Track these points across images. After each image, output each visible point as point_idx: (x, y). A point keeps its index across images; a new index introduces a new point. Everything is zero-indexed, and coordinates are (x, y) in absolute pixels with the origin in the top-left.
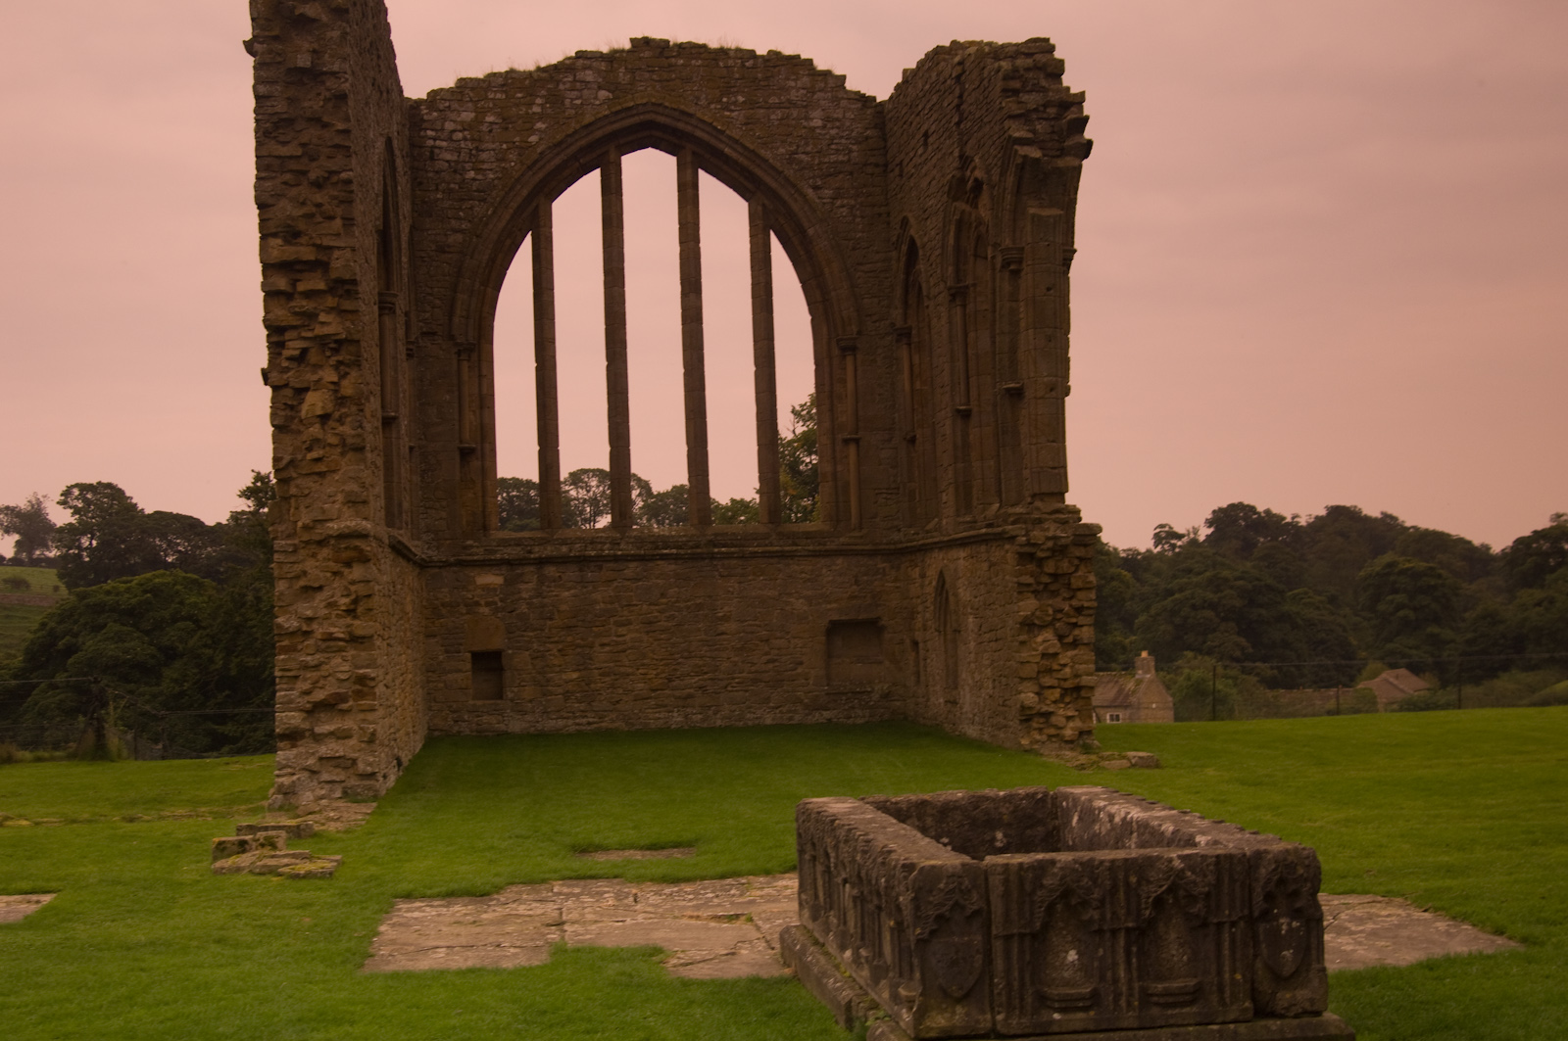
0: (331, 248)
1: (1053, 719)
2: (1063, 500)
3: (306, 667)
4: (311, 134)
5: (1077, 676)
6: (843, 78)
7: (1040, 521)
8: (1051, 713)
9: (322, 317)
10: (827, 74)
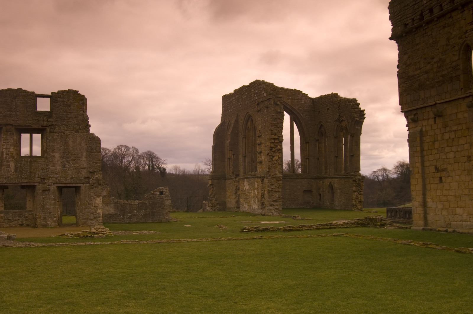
0: (280, 136)
1: (357, 206)
2: (359, 172)
3: (273, 195)
4: (279, 121)
5: (361, 199)
6: (307, 95)
7: (357, 175)
8: (357, 205)
9: (278, 146)
10: (305, 94)
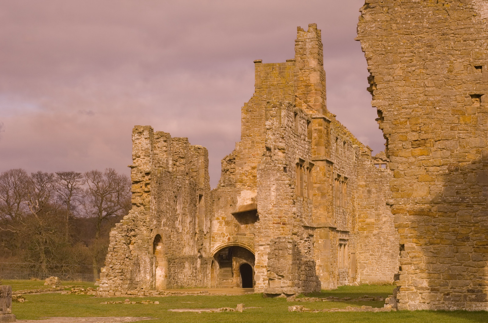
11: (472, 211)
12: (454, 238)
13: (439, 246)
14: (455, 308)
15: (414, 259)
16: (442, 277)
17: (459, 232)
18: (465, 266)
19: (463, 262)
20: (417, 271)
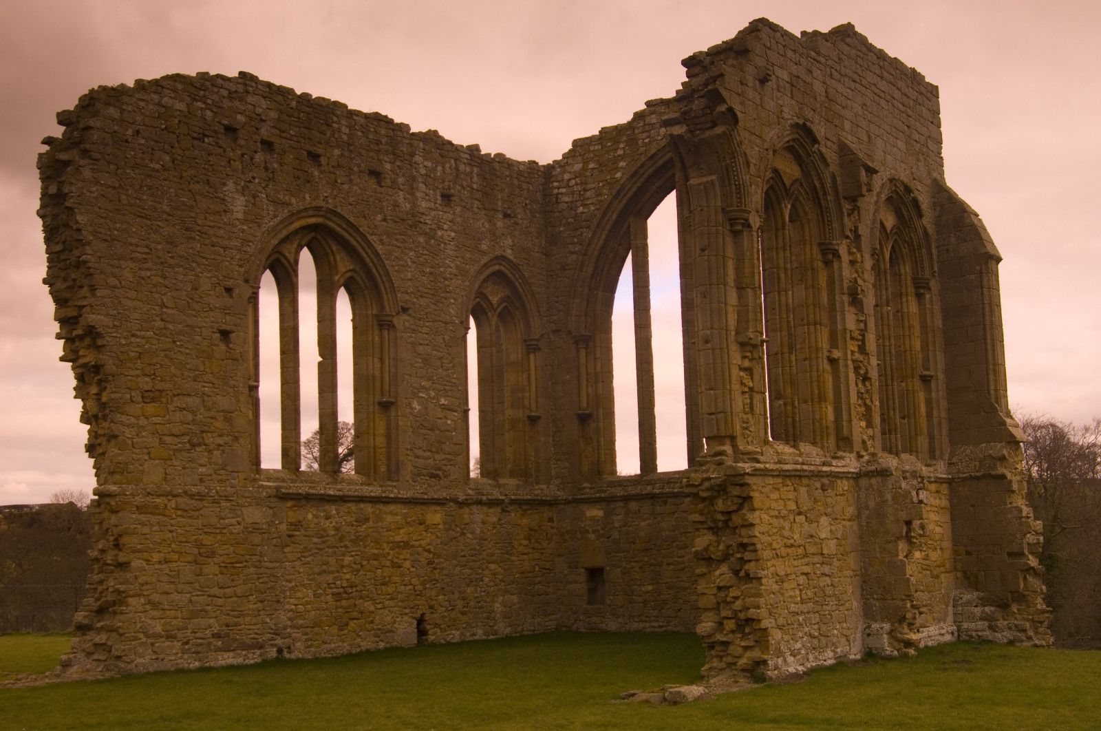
0: (83, 307)
1: (731, 647)
3: (97, 582)
4: (66, 235)
5: (747, 608)
8: (728, 642)
9: (82, 352)
11: (219, 509)
12: (196, 551)
13: (177, 564)
14: (197, 664)
15: (145, 587)
16: (180, 616)
17: (204, 542)
18: (209, 596)
19: (207, 589)
20: (147, 606)
